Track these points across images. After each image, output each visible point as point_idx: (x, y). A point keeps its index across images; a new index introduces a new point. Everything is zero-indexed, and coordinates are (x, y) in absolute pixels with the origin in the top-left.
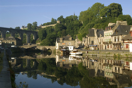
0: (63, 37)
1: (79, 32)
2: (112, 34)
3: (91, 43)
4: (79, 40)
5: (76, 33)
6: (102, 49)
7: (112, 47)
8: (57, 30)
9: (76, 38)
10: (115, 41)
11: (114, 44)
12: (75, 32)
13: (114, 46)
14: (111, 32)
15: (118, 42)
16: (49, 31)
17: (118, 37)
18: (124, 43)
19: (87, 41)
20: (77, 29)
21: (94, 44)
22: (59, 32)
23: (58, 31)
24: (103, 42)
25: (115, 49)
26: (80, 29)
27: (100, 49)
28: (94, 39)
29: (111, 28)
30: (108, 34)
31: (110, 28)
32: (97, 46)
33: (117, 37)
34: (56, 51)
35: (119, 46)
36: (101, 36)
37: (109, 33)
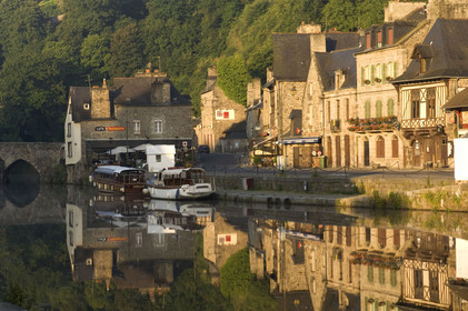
0: (110, 85)
1: (234, 40)
2: (400, 73)
3: (287, 123)
4: (225, 98)
5: (215, 47)
6: (348, 163)
7: (401, 151)
8: (81, 23)
9: (211, 82)
10: (415, 113)
11: (408, 134)
12: (207, 42)
13: (412, 144)
14: (394, 59)
15: (431, 124)
16: (22, 30)
17: (431, 92)
18: (461, 127)
19: (273, 106)
20: (219, 20)
21: (306, 131)
22: (90, 39)
23: (85, 34)
24: (352, 121)
25: (416, 160)
26: (243, 19)
27: (339, 162)
28: (307, 102)
29: (397, 36)
30: (379, 75)
31: (391, 33)
32: (320, 141)
33: (423, 88)
34: (70, 178)
35: (437, 147)
36: (343, 80)
37: (385, 67)
